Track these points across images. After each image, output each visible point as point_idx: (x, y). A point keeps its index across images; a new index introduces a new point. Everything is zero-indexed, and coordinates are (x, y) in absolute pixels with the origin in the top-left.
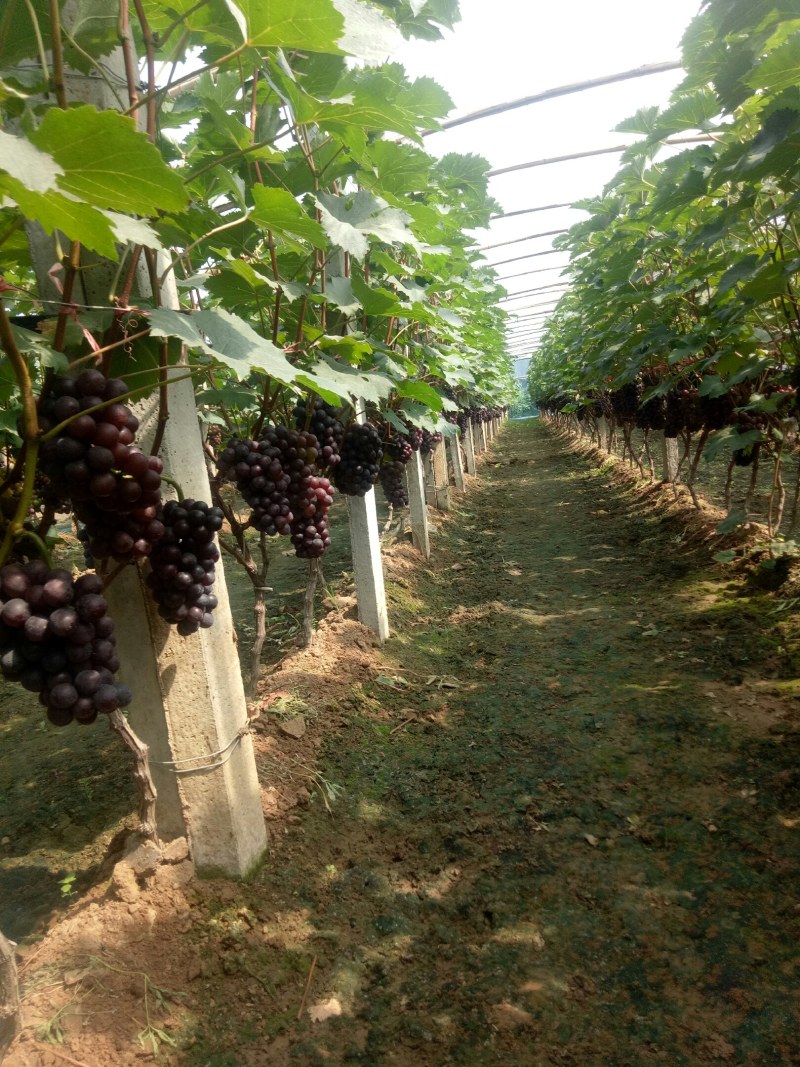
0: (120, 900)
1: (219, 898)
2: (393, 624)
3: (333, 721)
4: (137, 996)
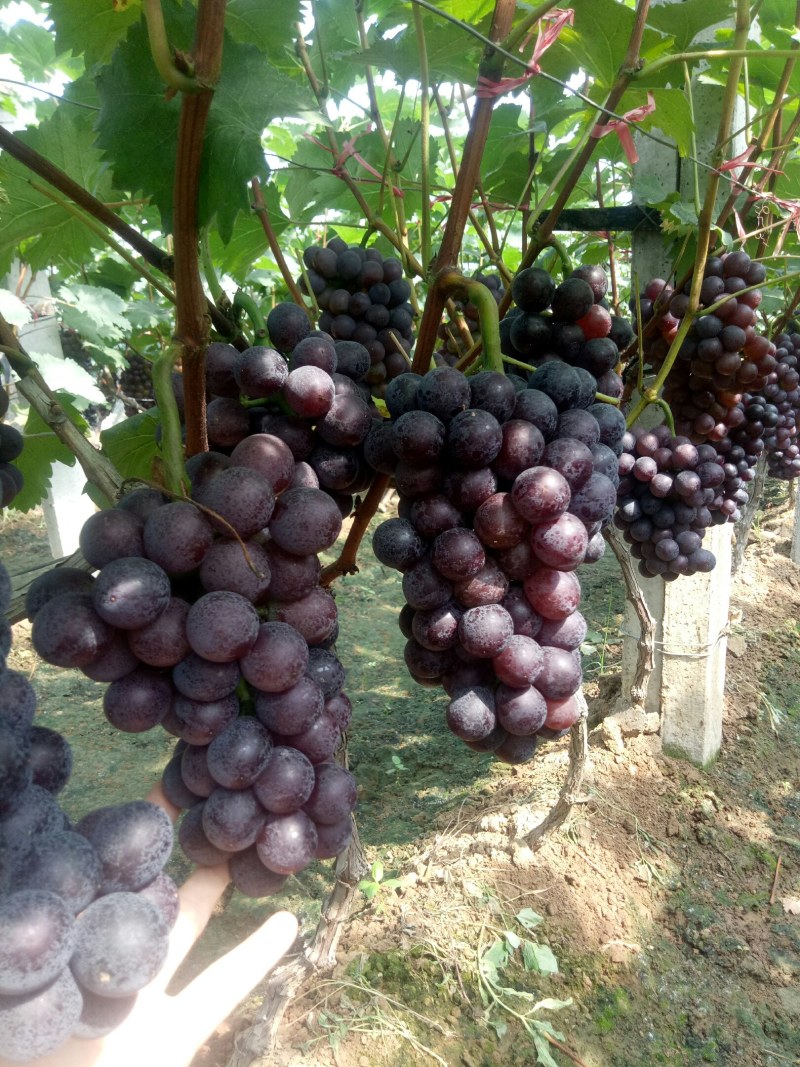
0: (607, 749)
1: (686, 776)
4: (629, 832)
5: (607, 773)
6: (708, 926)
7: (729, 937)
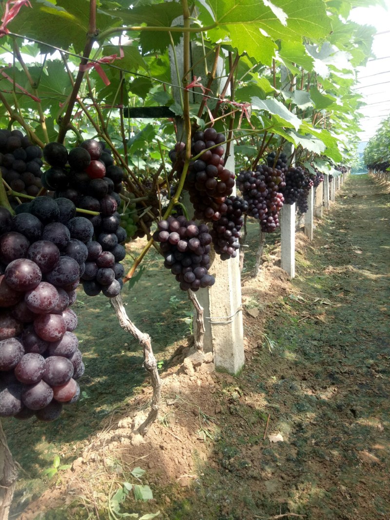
0: (186, 374)
1: (226, 381)
2: (297, 271)
3: (270, 312)
4: (196, 415)
5: (186, 386)
6: (233, 457)
7: (243, 460)
